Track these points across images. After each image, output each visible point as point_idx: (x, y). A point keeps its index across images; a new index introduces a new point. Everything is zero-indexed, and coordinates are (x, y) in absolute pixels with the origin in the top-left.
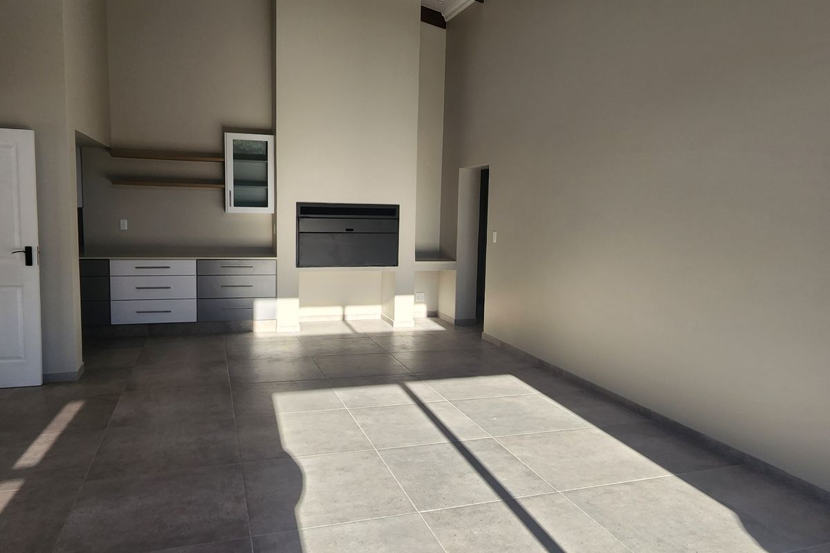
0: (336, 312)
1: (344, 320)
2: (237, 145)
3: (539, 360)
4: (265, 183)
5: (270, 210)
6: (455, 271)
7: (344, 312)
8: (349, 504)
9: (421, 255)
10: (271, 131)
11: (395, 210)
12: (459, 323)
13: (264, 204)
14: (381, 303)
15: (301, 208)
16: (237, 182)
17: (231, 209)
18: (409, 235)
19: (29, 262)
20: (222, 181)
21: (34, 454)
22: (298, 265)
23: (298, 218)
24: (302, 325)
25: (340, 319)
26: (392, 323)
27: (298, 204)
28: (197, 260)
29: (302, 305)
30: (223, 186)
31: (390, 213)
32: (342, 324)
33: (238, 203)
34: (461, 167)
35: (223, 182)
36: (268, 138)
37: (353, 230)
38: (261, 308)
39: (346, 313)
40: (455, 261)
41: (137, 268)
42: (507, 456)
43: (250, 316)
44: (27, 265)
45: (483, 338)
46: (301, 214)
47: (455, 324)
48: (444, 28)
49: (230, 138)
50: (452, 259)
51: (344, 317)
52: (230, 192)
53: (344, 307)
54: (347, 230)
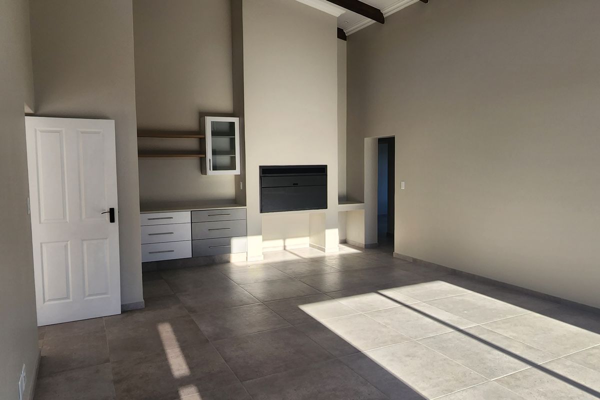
0: (280, 243)
1: (285, 249)
2: (213, 123)
3: (452, 269)
4: (234, 153)
5: (237, 171)
6: (364, 210)
7: (284, 243)
8: (440, 379)
9: (343, 200)
11: (324, 168)
12: (368, 247)
13: (233, 167)
14: (309, 236)
15: (263, 169)
16: (214, 153)
17: (210, 172)
18: (334, 186)
19: (112, 220)
21: (178, 365)
22: (261, 212)
23: (261, 177)
24: (265, 255)
25: (282, 248)
26: (324, 250)
27: (260, 167)
28: (191, 211)
29: (264, 240)
30: (203, 156)
31: (322, 170)
33: (215, 168)
34: (366, 137)
35: (205, 153)
36: (236, 120)
37: (297, 184)
38: (236, 243)
39: (286, 245)
40: (364, 203)
41: (149, 219)
42: (502, 336)
43: (229, 251)
44: (111, 222)
45: (394, 256)
46: (263, 174)
47: (365, 248)
48: (346, 40)
49: (209, 120)
50: (361, 202)
51: (285, 247)
52: (210, 160)
53: (284, 240)
54: (294, 184)
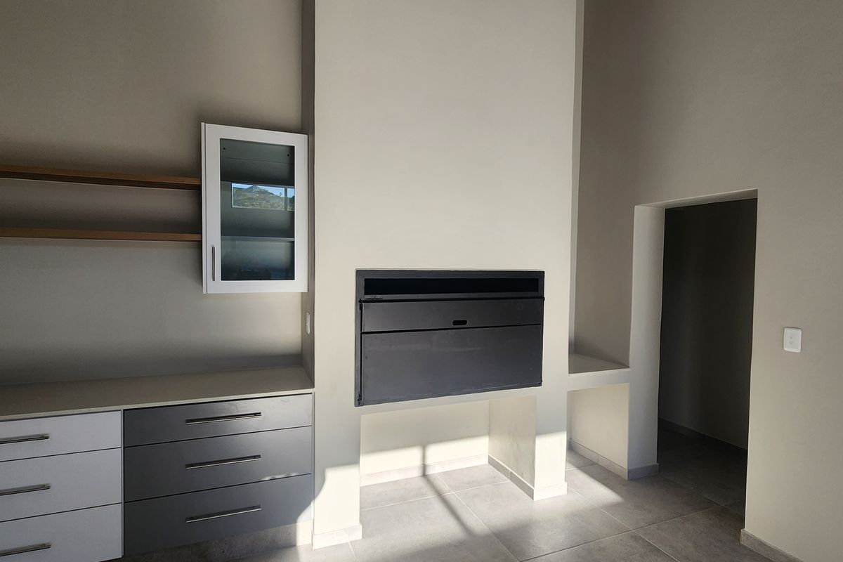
1: (424, 475)
2: (225, 144)
4: (289, 232)
5: (298, 285)
6: (627, 385)
7: (424, 457)
10: (306, 126)
13: (287, 273)
14: (489, 433)
15: (367, 281)
16: (229, 229)
17: (215, 285)
20: (194, 226)
22: (360, 402)
23: (360, 304)
25: (417, 473)
26: (530, 491)
27: (359, 273)
28: (124, 410)
30: (196, 237)
32: (421, 483)
33: (230, 273)
34: (639, 203)
36: (297, 141)
37: (464, 322)
39: (428, 462)
40: (629, 367)
46: (366, 293)
47: (629, 480)
49: (213, 136)
50: (623, 364)
51: (424, 467)
52: (213, 249)
53: (424, 448)
54: (456, 323)
